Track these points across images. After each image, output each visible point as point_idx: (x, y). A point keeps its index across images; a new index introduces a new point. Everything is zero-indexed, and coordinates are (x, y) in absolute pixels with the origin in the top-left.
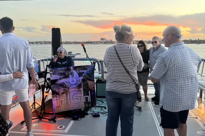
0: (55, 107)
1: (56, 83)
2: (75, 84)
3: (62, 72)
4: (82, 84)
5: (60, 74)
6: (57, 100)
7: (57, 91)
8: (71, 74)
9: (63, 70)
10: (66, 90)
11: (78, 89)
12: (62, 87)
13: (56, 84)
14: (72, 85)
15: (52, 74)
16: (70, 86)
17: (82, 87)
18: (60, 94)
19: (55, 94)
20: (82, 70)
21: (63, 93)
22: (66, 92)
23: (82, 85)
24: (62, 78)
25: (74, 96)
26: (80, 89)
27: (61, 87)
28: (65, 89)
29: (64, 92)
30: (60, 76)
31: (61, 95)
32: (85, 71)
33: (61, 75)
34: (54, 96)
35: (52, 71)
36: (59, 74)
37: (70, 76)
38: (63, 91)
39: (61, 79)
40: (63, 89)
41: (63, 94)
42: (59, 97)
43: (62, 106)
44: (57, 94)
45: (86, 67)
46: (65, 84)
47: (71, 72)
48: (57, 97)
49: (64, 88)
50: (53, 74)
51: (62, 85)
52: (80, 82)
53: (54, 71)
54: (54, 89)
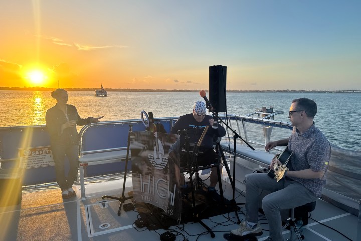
0: (138, 192)
1: (139, 154)
2: (160, 165)
3: (145, 138)
4: (169, 167)
5: (144, 142)
6: (140, 181)
7: (140, 167)
8: (156, 145)
9: (147, 136)
10: (150, 170)
11: (164, 175)
12: (146, 164)
13: (139, 156)
14: (157, 164)
15: (134, 140)
16: (155, 166)
17: (169, 172)
18: (144, 173)
19: (138, 172)
20: (167, 141)
21: (147, 174)
22: (151, 173)
23: (169, 170)
24: (146, 148)
25: (159, 185)
26: (166, 175)
27: (144, 162)
28: (150, 168)
29: (148, 172)
30: (144, 146)
31: (145, 175)
32: (171, 145)
33: (145, 144)
34: (136, 174)
35: (135, 135)
36: (142, 141)
37: (155, 148)
38: (147, 169)
39: (144, 149)
40: (147, 167)
41: (147, 176)
42: (142, 178)
43: (146, 193)
44: (140, 172)
45: (172, 138)
46: (150, 159)
47: (156, 142)
48: (140, 177)
49: (148, 165)
50: (136, 140)
51: (147, 160)
52: (167, 163)
53: (136, 135)
54: (136, 164)
